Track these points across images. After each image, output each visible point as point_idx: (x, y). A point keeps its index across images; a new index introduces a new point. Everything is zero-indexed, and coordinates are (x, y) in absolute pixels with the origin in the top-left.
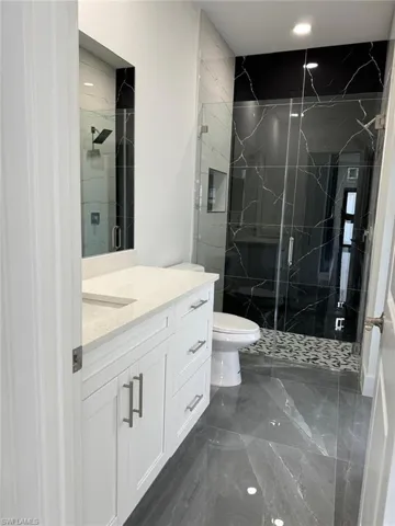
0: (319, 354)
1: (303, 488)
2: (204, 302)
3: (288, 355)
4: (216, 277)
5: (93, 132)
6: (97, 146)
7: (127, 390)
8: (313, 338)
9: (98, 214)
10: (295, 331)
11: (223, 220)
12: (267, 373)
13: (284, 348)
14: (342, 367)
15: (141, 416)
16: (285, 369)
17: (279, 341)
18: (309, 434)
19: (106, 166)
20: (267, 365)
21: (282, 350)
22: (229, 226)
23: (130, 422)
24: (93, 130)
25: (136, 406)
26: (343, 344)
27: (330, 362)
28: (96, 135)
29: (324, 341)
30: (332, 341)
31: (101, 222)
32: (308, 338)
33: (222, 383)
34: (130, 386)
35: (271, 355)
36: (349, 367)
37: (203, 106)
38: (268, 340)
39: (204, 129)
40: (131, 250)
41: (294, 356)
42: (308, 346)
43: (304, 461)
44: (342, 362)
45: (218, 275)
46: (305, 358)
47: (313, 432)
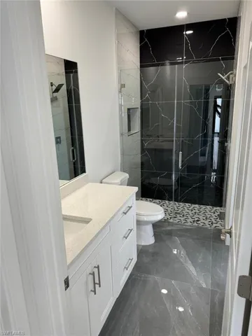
0: (201, 217)
1: (192, 309)
2: (130, 207)
3: (182, 219)
4: (136, 189)
5: (52, 86)
6: (55, 94)
7: (92, 276)
8: (197, 206)
9: (59, 138)
10: (186, 201)
11: (138, 138)
12: (170, 233)
13: (179, 214)
14: (214, 225)
15: (100, 286)
16: (180, 230)
17: (176, 209)
18: (195, 274)
19: (61, 105)
20: (169, 228)
21: (178, 216)
22: (142, 141)
23: (95, 292)
24: (52, 84)
25: (97, 281)
26: (215, 208)
27: (207, 222)
28: (54, 88)
29: (203, 207)
30: (208, 207)
31: (62, 142)
32: (193, 206)
33: (143, 243)
34: (93, 274)
35: (171, 220)
36: (218, 225)
37: (121, 71)
38: (169, 209)
39: (123, 86)
40: (84, 174)
41: (185, 220)
42: (194, 211)
43: (192, 291)
44: (214, 222)
45: (137, 188)
46: (192, 220)
47: (197, 272)
